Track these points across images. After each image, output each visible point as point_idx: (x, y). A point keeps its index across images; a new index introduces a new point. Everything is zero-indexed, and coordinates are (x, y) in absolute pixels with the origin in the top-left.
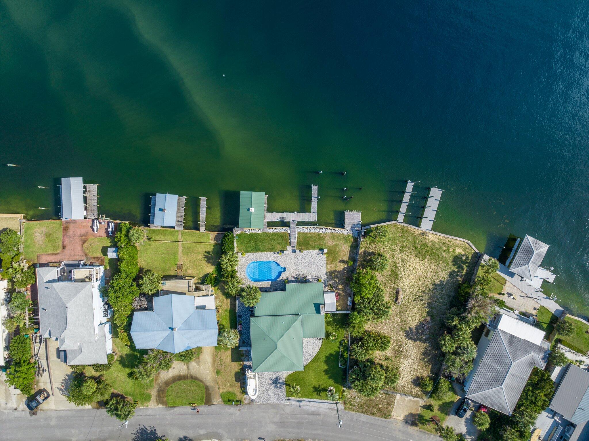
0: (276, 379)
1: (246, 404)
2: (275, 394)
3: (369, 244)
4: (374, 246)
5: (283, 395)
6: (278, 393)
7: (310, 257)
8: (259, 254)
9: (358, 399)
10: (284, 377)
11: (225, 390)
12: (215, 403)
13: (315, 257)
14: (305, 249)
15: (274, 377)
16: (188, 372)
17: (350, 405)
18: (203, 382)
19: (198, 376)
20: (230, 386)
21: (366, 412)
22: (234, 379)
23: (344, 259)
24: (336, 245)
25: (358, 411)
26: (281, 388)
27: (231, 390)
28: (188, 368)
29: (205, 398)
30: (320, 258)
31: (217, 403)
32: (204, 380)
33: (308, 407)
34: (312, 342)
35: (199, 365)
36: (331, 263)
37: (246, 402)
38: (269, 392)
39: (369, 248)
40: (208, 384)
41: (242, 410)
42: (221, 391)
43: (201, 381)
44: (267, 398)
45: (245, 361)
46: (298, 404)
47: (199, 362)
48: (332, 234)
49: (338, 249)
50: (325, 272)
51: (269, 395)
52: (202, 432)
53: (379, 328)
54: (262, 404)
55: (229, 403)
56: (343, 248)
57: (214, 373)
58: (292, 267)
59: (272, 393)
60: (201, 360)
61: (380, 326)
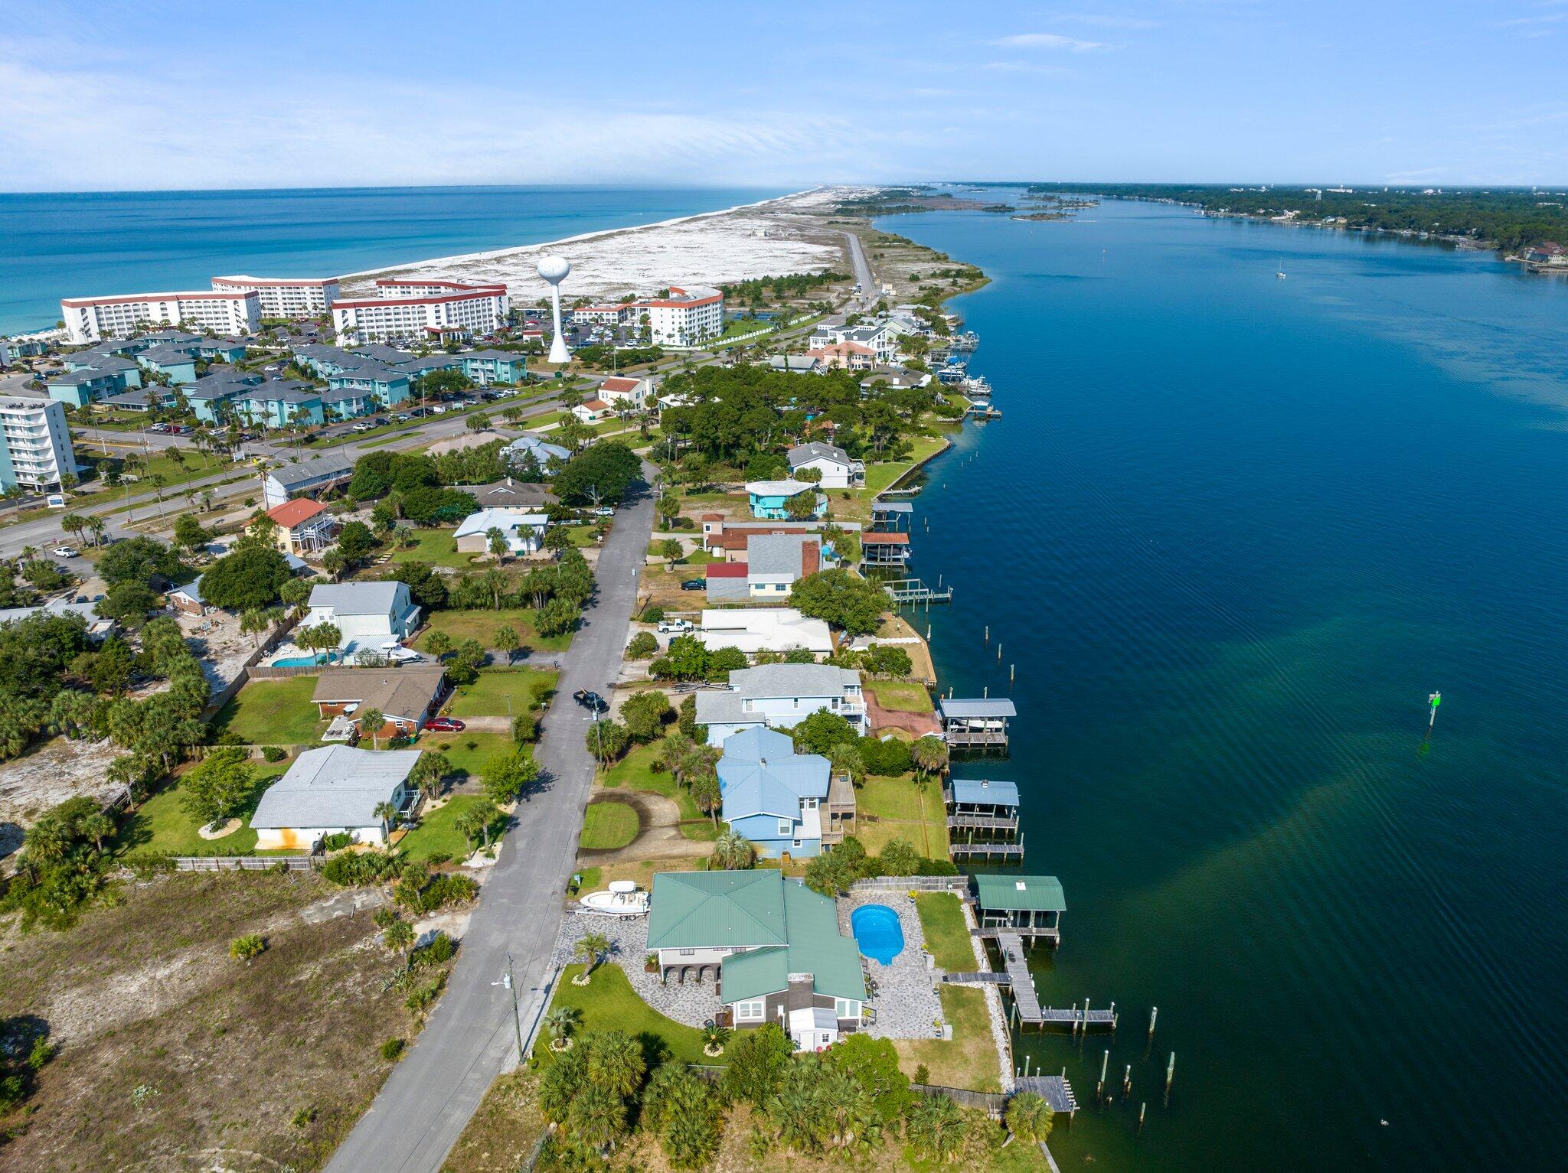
0: (616, 948)
3: (983, 1132)
4: (980, 1144)
7: (926, 1008)
8: (917, 923)
9: (523, 1104)
10: (618, 960)
11: (606, 873)
12: (579, 861)
13: (925, 1018)
14: (942, 1000)
15: (621, 945)
16: (656, 826)
17: (509, 1087)
18: (631, 845)
19: (645, 838)
21: (476, 1122)
23: (931, 1076)
24: (966, 1061)
25: (485, 1103)
26: (589, 956)
28: (663, 826)
29: (593, 848)
30: (924, 1026)
31: (578, 863)
32: (636, 846)
33: (527, 1002)
34: (701, 1010)
36: (915, 1050)
39: (973, 1134)
40: (626, 851)
41: (553, 898)
42: (605, 868)
43: (633, 843)
46: (543, 986)
48: (995, 1052)
49: (954, 1064)
50: (888, 1036)
52: (521, 845)
53: (730, 1158)
56: (961, 1075)
57: (649, 857)
58: (894, 975)
61: (734, 1158)
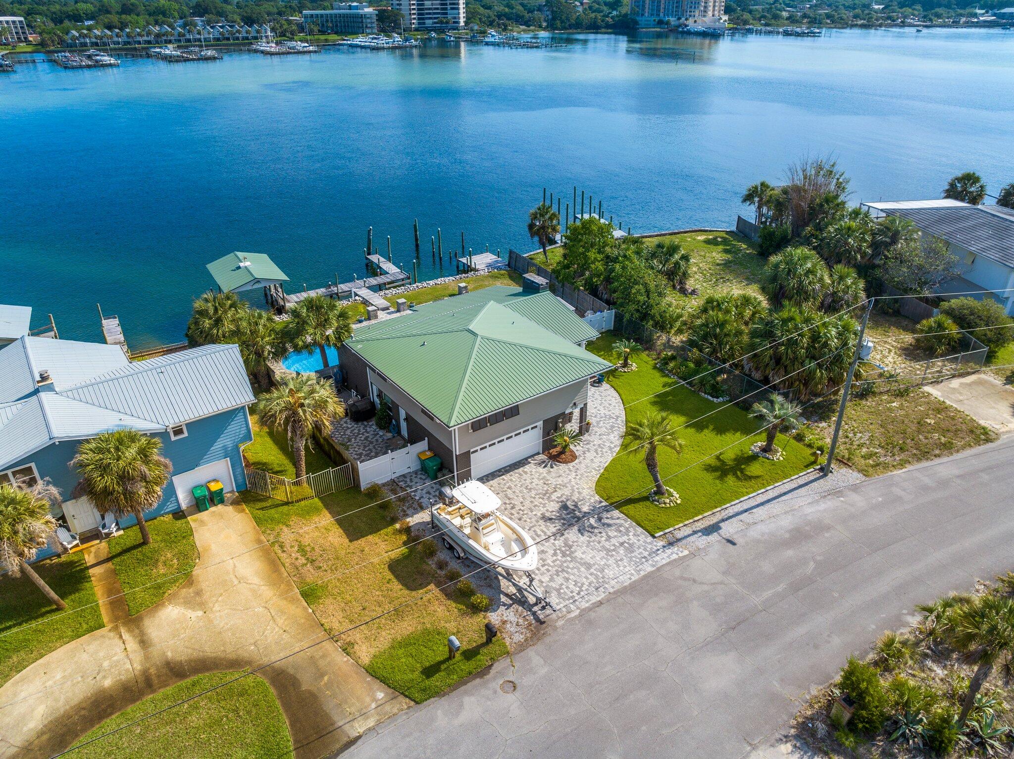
0: (565, 507)
1: (522, 647)
2: (608, 550)
5: (638, 537)
6: (614, 541)
11: (385, 639)
12: (359, 728)
16: (147, 658)
18: (249, 663)
19: (210, 649)
20: (398, 613)
22: (396, 586)
24: (481, 286)
26: (609, 525)
27: (407, 627)
28: (144, 643)
29: (287, 732)
31: (371, 723)
32: (249, 650)
33: (762, 528)
35: (202, 606)
37: (519, 638)
38: (578, 554)
40: (276, 656)
41: (525, 681)
42: (365, 653)
43: (235, 664)
44: (592, 578)
45: (407, 515)
47: (199, 593)
51: (588, 566)
54: (590, 609)
55: (436, 680)
57: (293, 600)
59: (593, 553)
60: (204, 585)
